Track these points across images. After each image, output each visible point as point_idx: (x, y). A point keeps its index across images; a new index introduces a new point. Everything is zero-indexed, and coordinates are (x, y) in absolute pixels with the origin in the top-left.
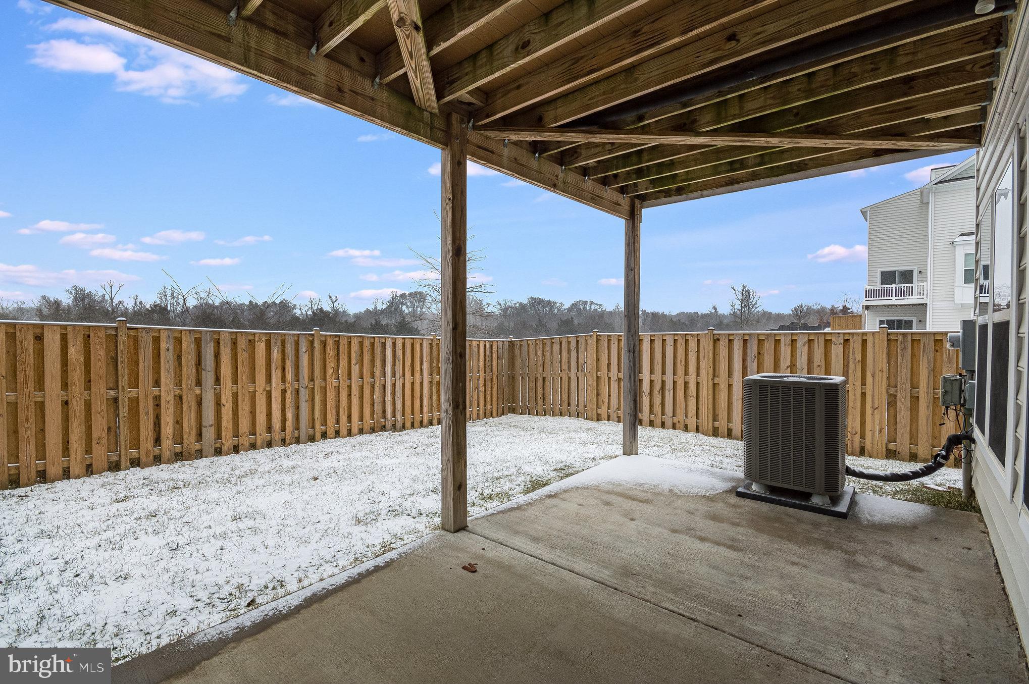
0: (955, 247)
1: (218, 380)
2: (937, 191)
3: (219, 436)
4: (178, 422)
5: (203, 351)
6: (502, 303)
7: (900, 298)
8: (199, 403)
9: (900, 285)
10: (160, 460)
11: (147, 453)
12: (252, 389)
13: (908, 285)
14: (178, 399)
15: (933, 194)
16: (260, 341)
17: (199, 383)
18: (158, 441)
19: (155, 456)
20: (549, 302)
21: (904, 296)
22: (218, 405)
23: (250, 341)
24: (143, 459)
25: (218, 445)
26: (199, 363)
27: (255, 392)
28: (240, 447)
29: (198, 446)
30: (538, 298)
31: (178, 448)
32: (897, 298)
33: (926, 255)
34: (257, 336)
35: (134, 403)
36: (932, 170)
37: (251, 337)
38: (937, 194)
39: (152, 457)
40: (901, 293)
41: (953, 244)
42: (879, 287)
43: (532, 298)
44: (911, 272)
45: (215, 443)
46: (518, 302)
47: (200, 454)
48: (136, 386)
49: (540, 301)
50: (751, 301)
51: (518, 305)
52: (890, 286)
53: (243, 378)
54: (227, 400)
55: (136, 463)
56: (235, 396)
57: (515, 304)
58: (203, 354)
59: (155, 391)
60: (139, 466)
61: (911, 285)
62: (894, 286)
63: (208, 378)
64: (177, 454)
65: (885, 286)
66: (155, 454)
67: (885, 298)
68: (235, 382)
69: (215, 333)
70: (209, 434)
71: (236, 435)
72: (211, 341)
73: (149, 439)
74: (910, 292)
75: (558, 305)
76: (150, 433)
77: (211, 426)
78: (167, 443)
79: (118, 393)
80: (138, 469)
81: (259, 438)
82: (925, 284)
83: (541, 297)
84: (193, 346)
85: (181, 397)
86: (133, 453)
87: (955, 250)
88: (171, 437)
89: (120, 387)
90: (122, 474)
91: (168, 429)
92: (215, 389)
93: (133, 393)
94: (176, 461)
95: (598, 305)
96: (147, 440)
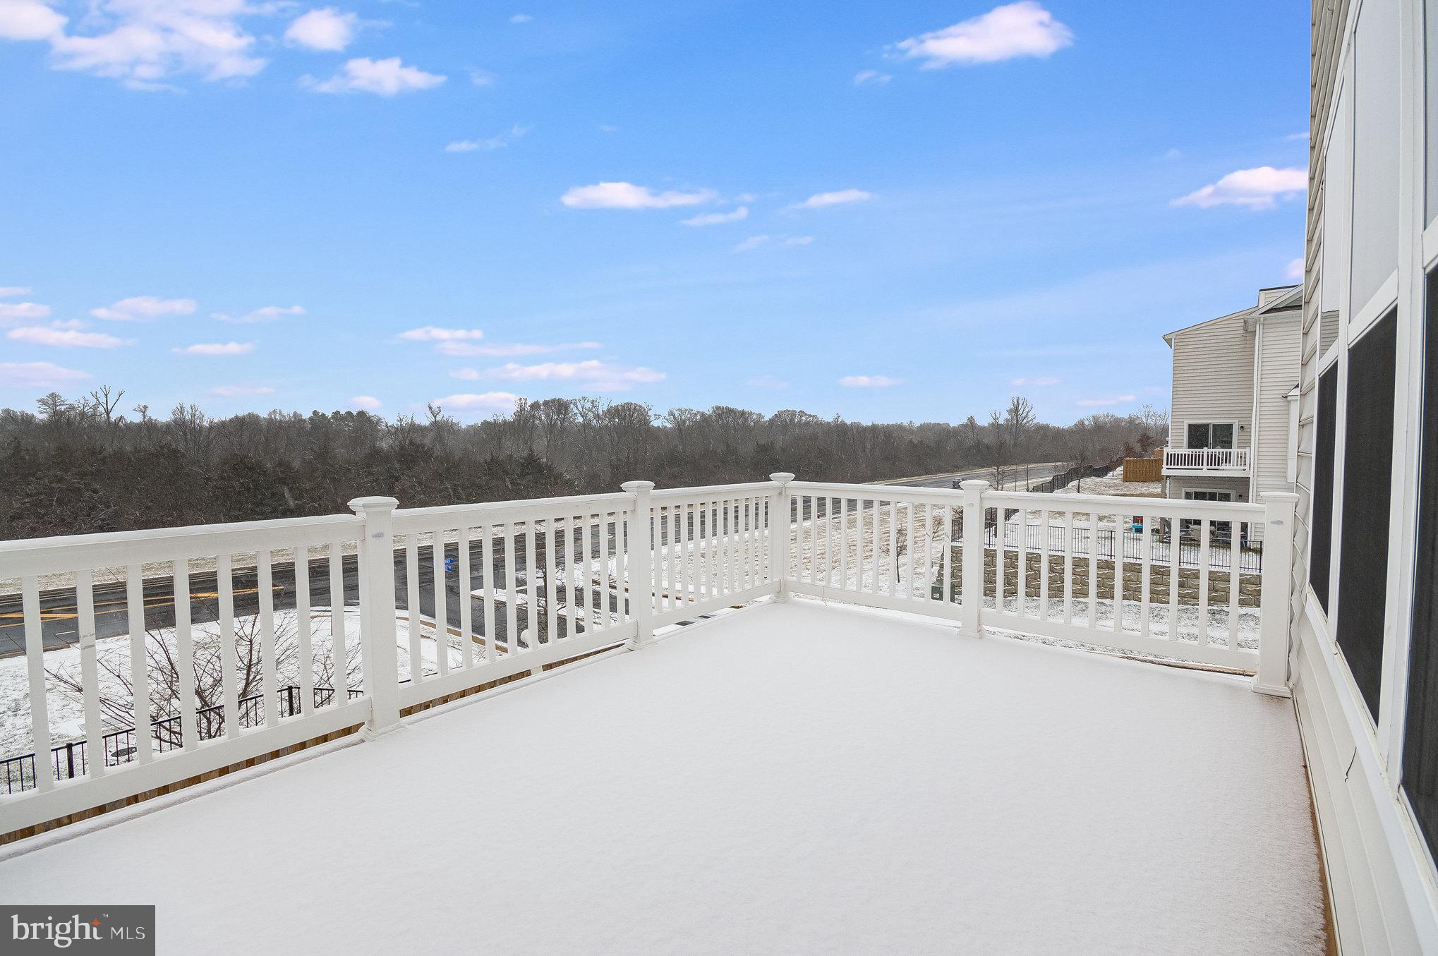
0: (1289, 401)
2: (1266, 322)
6: (676, 413)
7: (1213, 467)
9: (1214, 450)
13: (1225, 450)
15: (1261, 326)
20: (743, 413)
21: (1218, 465)
30: (727, 408)
32: (1209, 467)
33: (1250, 408)
36: (1260, 290)
38: (1266, 326)
40: (1214, 461)
41: (1286, 397)
42: (1185, 450)
43: (718, 408)
44: (1230, 426)
46: (698, 412)
49: (730, 411)
50: (1021, 412)
51: (698, 417)
52: (1201, 450)
57: (696, 414)
61: (1228, 450)
62: (1205, 450)
65: (1194, 450)
67: (1193, 467)
74: (1227, 459)
75: (755, 417)
82: (1247, 450)
83: (731, 406)
87: (1289, 406)
95: (810, 416)
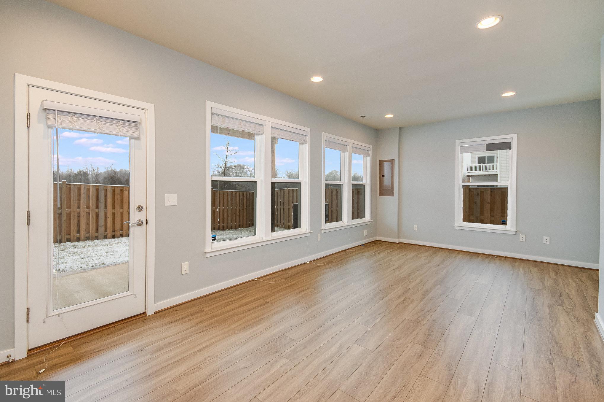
1: (106, 207)
3: (106, 231)
4: (88, 224)
5: (99, 194)
7: (484, 171)
8: (97, 216)
9: (486, 164)
10: (79, 239)
11: (74, 236)
12: (122, 211)
14: (88, 214)
16: (126, 190)
17: (97, 207)
18: (79, 231)
19: (77, 238)
21: (487, 170)
22: (106, 217)
23: (121, 190)
24: (72, 238)
25: (105, 234)
26: (97, 199)
27: (123, 212)
28: (116, 236)
29: (96, 234)
31: (87, 235)
34: (124, 188)
35: (69, 215)
37: (122, 189)
39: (75, 238)
40: (485, 168)
44: (493, 157)
45: (104, 233)
47: (97, 238)
48: (70, 208)
53: (117, 206)
54: (110, 216)
55: (69, 240)
56: (114, 214)
58: (99, 195)
59: (78, 211)
60: (70, 242)
62: (483, 164)
63: (102, 205)
64: (86, 237)
65: (479, 165)
66: (77, 237)
67: (477, 171)
68: (114, 207)
69: (105, 186)
70: (101, 229)
71: (114, 230)
72: (103, 190)
73: (75, 231)
74: (492, 168)
76: (75, 228)
77: (103, 226)
78: (83, 232)
79: (62, 211)
80: (70, 243)
81: (124, 232)
84: (95, 191)
85: (89, 213)
86: (68, 236)
88: (84, 230)
89: (63, 209)
90: (62, 244)
91: (83, 227)
92: (104, 210)
93: (68, 211)
94: (86, 240)
96: (74, 230)
